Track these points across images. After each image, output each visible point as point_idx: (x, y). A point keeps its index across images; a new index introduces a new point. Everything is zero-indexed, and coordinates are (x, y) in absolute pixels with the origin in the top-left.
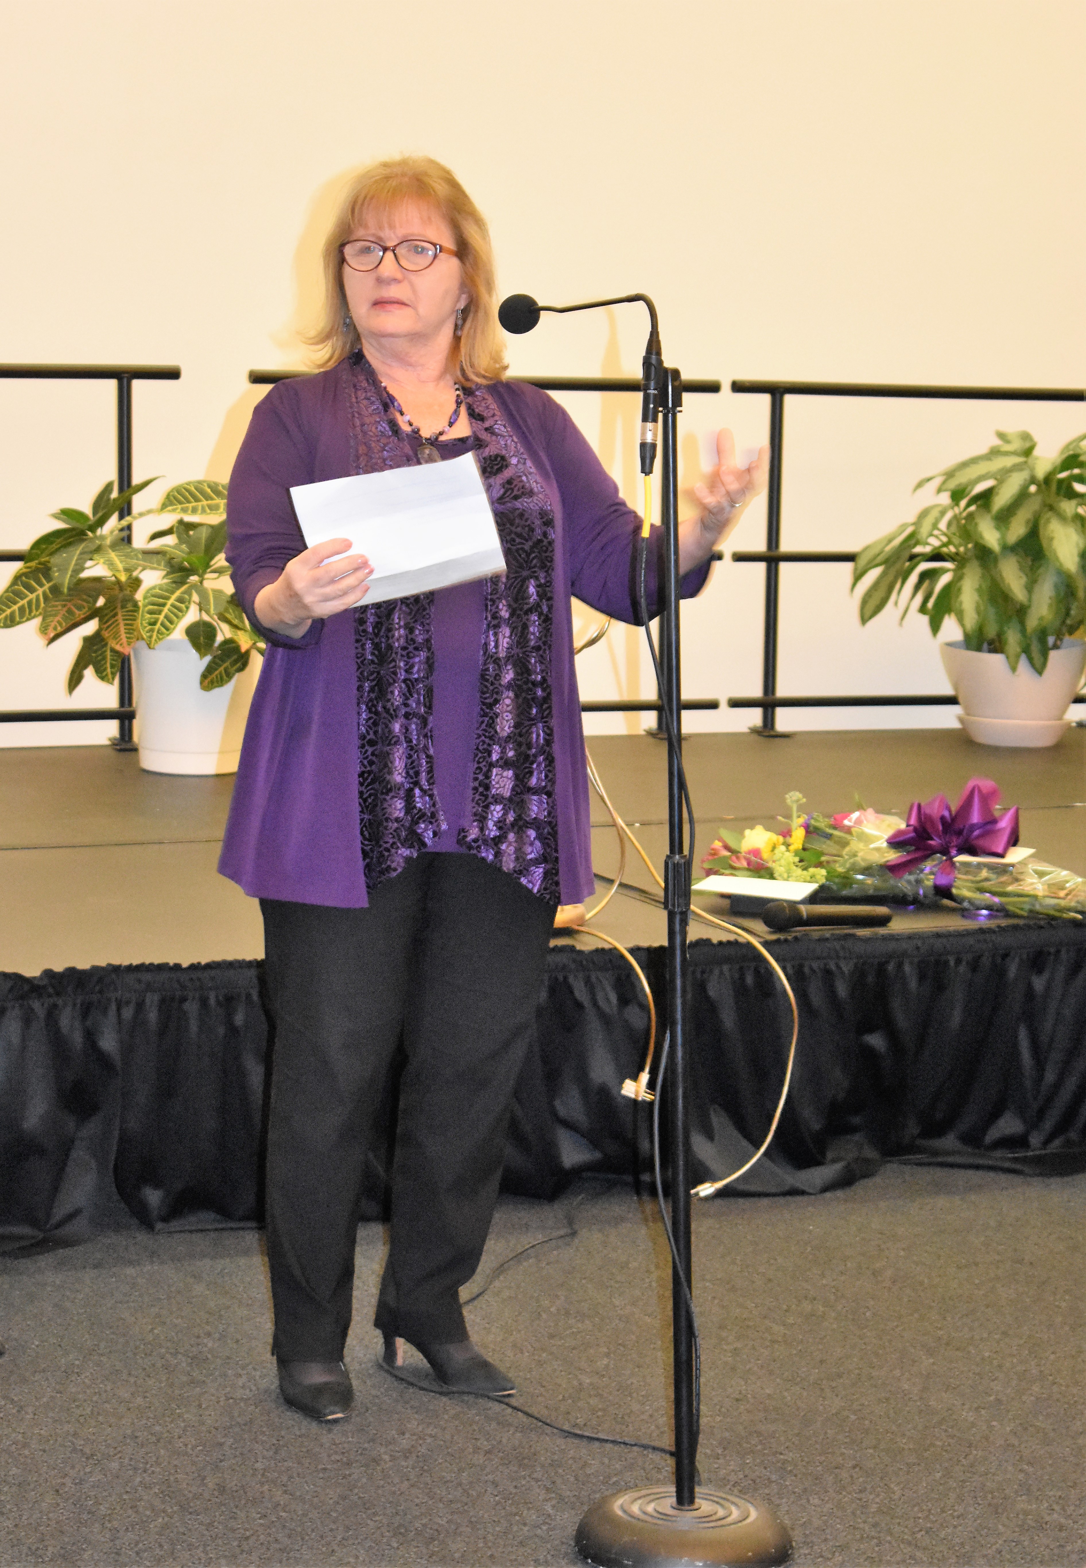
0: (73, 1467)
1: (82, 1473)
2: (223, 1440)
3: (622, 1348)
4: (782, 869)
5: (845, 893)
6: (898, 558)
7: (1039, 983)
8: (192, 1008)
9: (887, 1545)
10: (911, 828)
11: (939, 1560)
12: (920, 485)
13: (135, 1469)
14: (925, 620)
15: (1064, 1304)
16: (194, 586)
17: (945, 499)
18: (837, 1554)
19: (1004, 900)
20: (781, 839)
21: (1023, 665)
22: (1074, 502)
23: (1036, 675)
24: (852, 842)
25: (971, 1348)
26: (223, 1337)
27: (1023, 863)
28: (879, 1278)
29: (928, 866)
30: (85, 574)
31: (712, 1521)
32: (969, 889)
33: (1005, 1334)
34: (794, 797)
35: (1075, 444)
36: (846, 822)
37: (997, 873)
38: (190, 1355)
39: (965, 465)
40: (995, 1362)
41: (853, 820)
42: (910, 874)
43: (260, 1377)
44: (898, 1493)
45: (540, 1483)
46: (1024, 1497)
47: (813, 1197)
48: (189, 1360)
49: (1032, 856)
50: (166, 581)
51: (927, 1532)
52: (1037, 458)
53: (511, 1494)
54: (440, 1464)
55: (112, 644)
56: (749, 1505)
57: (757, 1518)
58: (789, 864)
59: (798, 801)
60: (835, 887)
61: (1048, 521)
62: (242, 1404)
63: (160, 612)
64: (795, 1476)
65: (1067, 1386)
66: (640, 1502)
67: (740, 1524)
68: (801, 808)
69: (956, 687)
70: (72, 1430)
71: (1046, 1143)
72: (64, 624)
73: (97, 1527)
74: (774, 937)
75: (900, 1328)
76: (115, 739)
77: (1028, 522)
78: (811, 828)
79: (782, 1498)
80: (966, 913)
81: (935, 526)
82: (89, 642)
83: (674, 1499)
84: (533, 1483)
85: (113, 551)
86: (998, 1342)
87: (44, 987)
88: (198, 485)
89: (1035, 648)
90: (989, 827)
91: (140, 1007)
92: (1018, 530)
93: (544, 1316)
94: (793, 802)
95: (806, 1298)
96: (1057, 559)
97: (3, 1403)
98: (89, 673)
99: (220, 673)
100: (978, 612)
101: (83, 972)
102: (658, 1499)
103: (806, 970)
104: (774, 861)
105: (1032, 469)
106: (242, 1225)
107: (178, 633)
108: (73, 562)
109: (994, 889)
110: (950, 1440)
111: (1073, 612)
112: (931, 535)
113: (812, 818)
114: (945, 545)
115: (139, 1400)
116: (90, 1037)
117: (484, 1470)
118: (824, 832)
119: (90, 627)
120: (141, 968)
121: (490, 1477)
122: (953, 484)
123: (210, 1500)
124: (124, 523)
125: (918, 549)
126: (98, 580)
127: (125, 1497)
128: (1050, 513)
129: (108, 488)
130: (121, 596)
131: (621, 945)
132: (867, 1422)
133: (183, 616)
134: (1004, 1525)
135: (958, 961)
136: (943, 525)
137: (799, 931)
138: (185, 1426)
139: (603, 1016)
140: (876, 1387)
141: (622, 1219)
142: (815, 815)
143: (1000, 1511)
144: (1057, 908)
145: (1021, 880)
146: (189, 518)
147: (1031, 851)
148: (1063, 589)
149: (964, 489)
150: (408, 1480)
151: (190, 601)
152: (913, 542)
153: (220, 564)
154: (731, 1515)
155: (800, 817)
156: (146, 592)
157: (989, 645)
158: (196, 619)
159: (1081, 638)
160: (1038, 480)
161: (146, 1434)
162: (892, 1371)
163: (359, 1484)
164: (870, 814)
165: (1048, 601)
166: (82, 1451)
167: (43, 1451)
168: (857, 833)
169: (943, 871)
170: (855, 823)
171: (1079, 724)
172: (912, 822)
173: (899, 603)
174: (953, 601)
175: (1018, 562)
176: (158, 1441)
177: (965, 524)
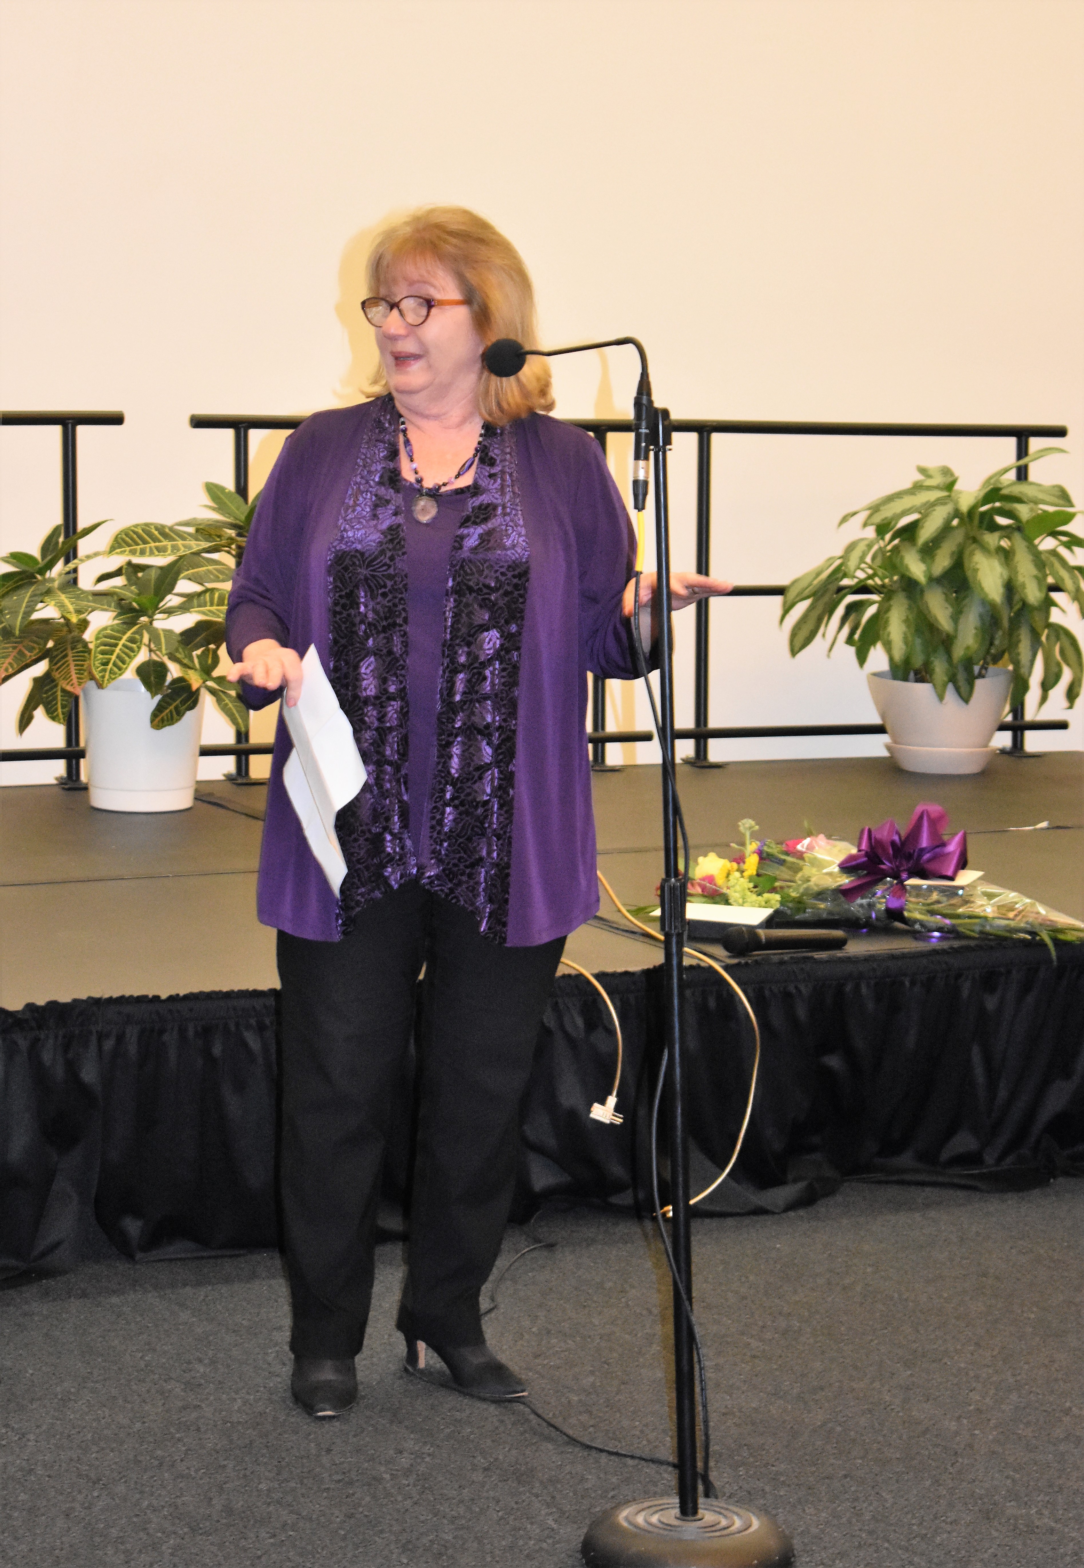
0: (80, 1492)
1: (90, 1497)
2: (226, 1463)
3: (606, 1366)
4: (737, 895)
5: (798, 917)
6: (825, 592)
7: (991, 1003)
8: (170, 1038)
9: (885, 1551)
10: (863, 853)
12: (845, 519)
13: (142, 1492)
14: (852, 650)
15: (1033, 1316)
16: (144, 627)
17: (870, 533)
18: (837, 1562)
19: (954, 921)
20: (735, 865)
21: (950, 693)
22: (997, 535)
23: (963, 704)
24: (805, 868)
25: (947, 1360)
26: (213, 1362)
27: (973, 886)
28: (851, 1294)
29: (879, 890)
30: (35, 616)
31: (716, 1531)
32: (921, 913)
33: (977, 1344)
34: (747, 825)
35: (997, 478)
36: (799, 847)
37: (946, 896)
38: (184, 1380)
39: (890, 499)
40: (972, 1374)
41: (805, 846)
42: (862, 898)
44: (891, 1501)
45: (540, 1498)
46: (1012, 1503)
47: (778, 1216)
48: (183, 1386)
49: (980, 878)
50: (116, 622)
51: (922, 1538)
52: (960, 492)
53: (512, 1509)
54: (440, 1482)
55: (63, 684)
56: (751, 1514)
57: (759, 1528)
58: (744, 890)
59: (750, 828)
60: (789, 912)
61: (972, 554)
62: (240, 1428)
63: (112, 653)
64: (789, 1486)
65: (1044, 1395)
66: (643, 1513)
67: (743, 1533)
68: (754, 836)
69: (883, 717)
70: (75, 1456)
71: (1000, 1159)
72: (15, 666)
73: (110, 1551)
74: (735, 961)
75: (876, 1342)
76: (62, 778)
77: (953, 553)
78: (764, 855)
79: (778, 1508)
80: (918, 935)
81: (862, 560)
82: (38, 683)
83: (679, 1510)
84: (533, 1498)
85: (64, 593)
86: (973, 1354)
87: (27, 1021)
88: (146, 527)
89: (961, 677)
90: (937, 850)
91: (120, 1038)
92: (943, 562)
93: (527, 1337)
94: (746, 829)
95: (781, 1314)
96: (982, 589)
97: (4, 1431)
98: (39, 713)
99: (171, 711)
100: (907, 642)
102: (662, 1510)
103: (767, 993)
104: (729, 887)
105: (956, 503)
106: (219, 1253)
107: (130, 674)
108: (24, 605)
109: (945, 912)
111: (997, 642)
112: (858, 568)
113: (765, 845)
114: (870, 577)
115: (138, 1425)
116: (72, 1068)
117: (484, 1486)
118: (777, 858)
119: (41, 668)
120: (121, 1000)
121: (492, 1493)
122: (878, 518)
123: (218, 1521)
124: (71, 566)
125: (846, 582)
126: (46, 621)
127: (135, 1520)
128: (974, 546)
129: (55, 532)
130: (70, 636)
131: (587, 970)
132: (852, 1433)
133: (135, 656)
134: (998, 1530)
135: (913, 983)
136: (868, 559)
137: (758, 955)
138: (187, 1450)
139: (571, 1041)
140: (858, 1399)
141: (593, 1241)
142: (768, 841)
143: (993, 1516)
144: (1007, 928)
145: (973, 902)
146: (137, 560)
147: (979, 874)
148: (988, 619)
149: (889, 523)
150: (411, 1498)
151: (141, 642)
152: (841, 575)
153: (170, 604)
154: (733, 1524)
155: (753, 844)
156: (96, 633)
157: (916, 674)
158: (147, 659)
159: (1005, 666)
160: (962, 514)
161: (148, 1458)
162: (872, 1383)
163: (363, 1503)
164: (821, 840)
165: (974, 631)
166: (87, 1476)
167: (49, 1476)
168: (809, 858)
169: (894, 894)
170: (807, 848)
171: (1003, 752)
172: (864, 847)
173: (827, 635)
174: (881, 632)
175: (945, 594)
176: (161, 1464)
177: (890, 557)
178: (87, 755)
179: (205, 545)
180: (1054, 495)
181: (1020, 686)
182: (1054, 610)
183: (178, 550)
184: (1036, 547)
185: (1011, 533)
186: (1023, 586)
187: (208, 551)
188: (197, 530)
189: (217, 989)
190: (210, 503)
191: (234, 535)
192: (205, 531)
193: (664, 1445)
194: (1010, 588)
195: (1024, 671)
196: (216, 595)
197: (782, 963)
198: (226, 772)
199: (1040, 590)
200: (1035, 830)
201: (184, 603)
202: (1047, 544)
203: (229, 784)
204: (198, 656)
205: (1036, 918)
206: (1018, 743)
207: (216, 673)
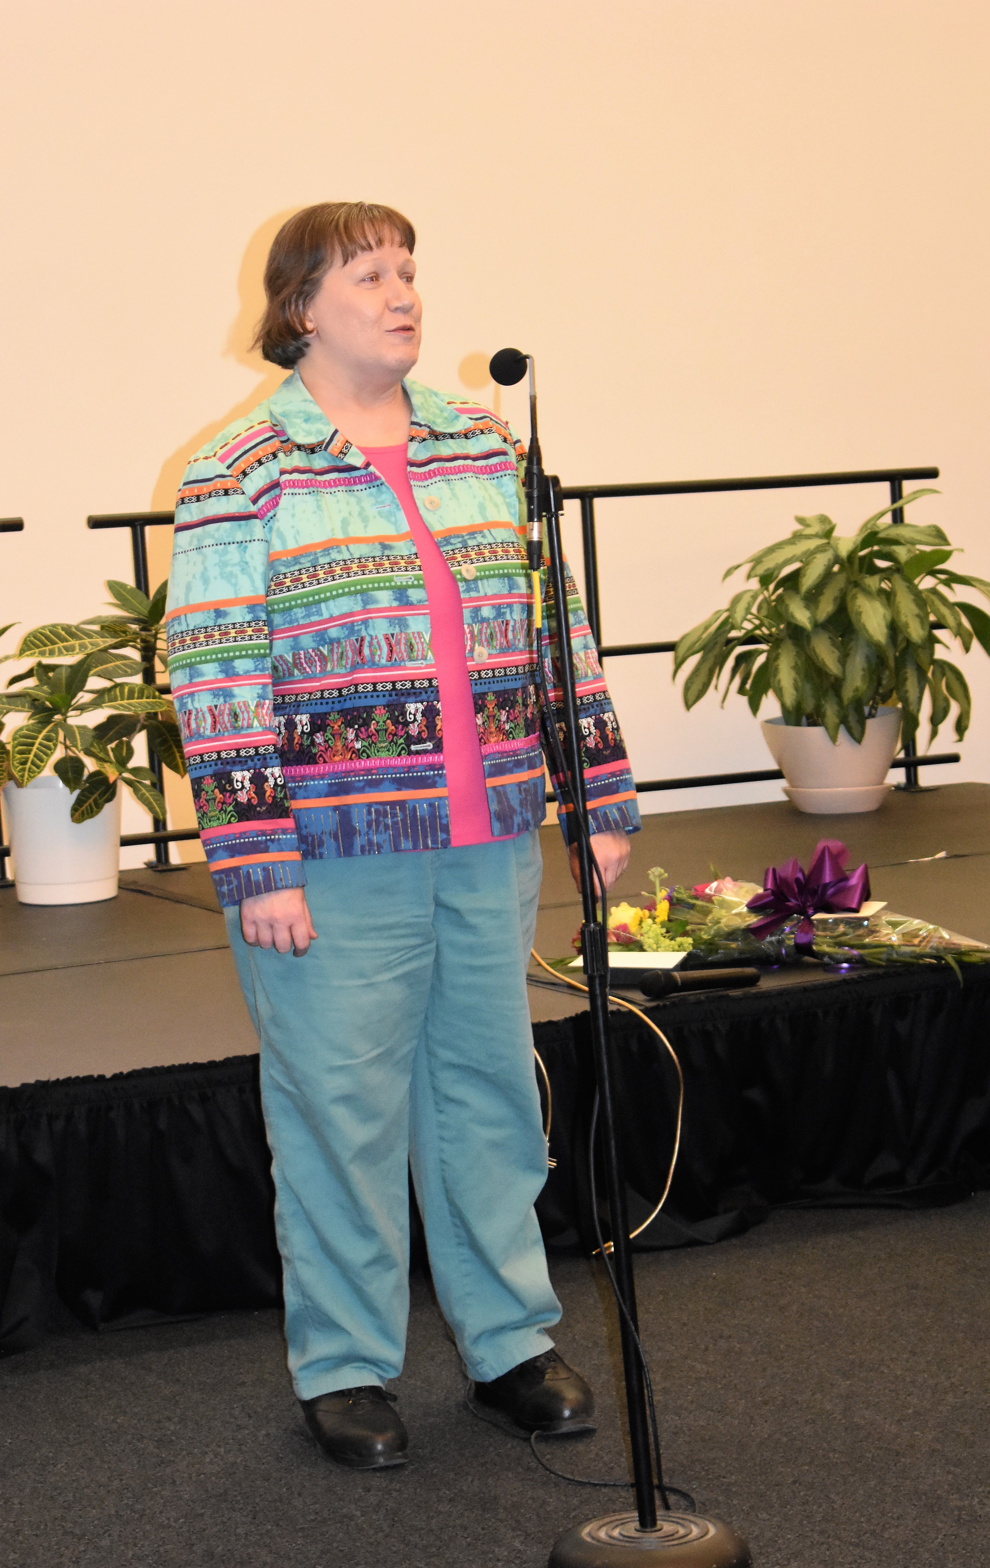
2: (203, 1511)
4: (651, 941)
5: (710, 958)
6: (716, 643)
7: (901, 1028)
8: (118, 1116)
9: (837, 1548)
10: (768, 891)
11: (886, 1557)
12: (729, 573)
13: (126, 1544)
14: (744, 700)
15: (962, 1322)
16: (58, 724)
17: (753, 584)
18: (792, 1560)
19: (861, 952)
20: (647, 912)
21: (842, 735)
22: (877, 578)
23: (856, 744)
24: (714, 910)
25: (882, 1368)
26: (182, 1420)
27: (876, 916)
28: (786, 1314)
29: (787, 926)
31: (674, 1540)
32: (829, 946)
33: (912, 1353)
34: (656, 873)
35: (872, 522)
36: (707, 891)
37: (852, 927)
38: (156, 1438)
39: (771, 550)
40: (907, 1379)
41: (712, 889)
42: (771, 936)
43: (225, 1452)
44: (839, 1502)
45: (504, 1523)
46: (955, 1496)
47: (711, 1246)
48: (155, 1443)
49: (884, 909)
50: (32, 721)
51: (871, 1534)
52: (839, 539)
53: (480, 1535)
54: (408, 1514)
56: (707, 1523)
57: (715, 1534)
58: (657, 935)
59: (660, 875)
60: (702, 954)
61: (854, 597)
62: (213, 1478)
63: (29, 752)
64: (741, 1495)
66: (604, 1528)
67: (701, 1540)
68: (663, 883)
69: (779, 763)
70: (59, 1516)
71: (921, 1177)
74: (653, 1004)
75: (813, 1357)
77: (835, 599)
78: (674, 901)
79: (731, 1516)
80: (826, 967)
81: (748, 611)
83: (638, 1523)
84: (498, 1524)
86: (907, 1361)
88: (53, 629)
89: (852, 719)
90: (842, 884)
91: (69, 1119)
92: (826, 607)
94: (654, 877)
95: (721, 1337)
96: (867, 631)
99: (90, 805)
100: (796, 688)
101: (14, 1090)
102: (622, 1524)
103: (686, 1033)
104: (642, 935)
105: (836, 550)
106: (179, 1318)
107: (48, 771)
109: (852, 942)
110: (878, 1452)
111: (884, 682)
112: (745, 619)
113: (675, 890)
114: (757, 627)
115: (116, 1483)
116: (25, 1150)
117: (450, 1516)
118: (687, 903)
120: (68, 1082)
121: (458, 1522)
122: (761, 570)
125: (734, 634)
128: (855, 591)
132: (798, 1442)
133: (52, 753)
134: (941, 1522)
135: (825, 1014)
136: (754, 610)
137: (675, 997)
138: (165, 1503)
140: (800, 1410)
142: (677, 887)
143: (936, 1509)
144: (913, 955)
145: (878, 932)
146: (46, 661)
147: (883, 904)
148: (874, 661)
149: (772, 574)
150: (382, 1531)
151: (57, 740)
152: (729, 626)
153: (82, 701)
154: (691, 1532)
155: (663, 891)
156: (12, 734)
157: (808, 718)
158: (64, 755)
159: (895, 705)
160: (842, 560)
161: (129, 1512)
162: (813, 1394)
163: (338, 1539)
164: (728, 883)
165: (861, 673)
166: (72, 1532)
167: (37, 1536)
168: (718, 900)
169: (802, 930)
170: (715, 891)
171: (898, 788)
172: (769, 886)
173: (719, 687)
174: (772, 680)
175: (830, 638)
176: (142, 1516)
177: (775, 606)
178: (12, 854)
179: (111, 641)
180: (929, 535)
181: (910, 723)
182: (937, 647)
183: (86, 648)
184: (916, 587)
185: (892, 574)
186: (907, 625)
187: (115, 647)
188: (103, 628)
189: (159, 1064)
190: (113, 600)
191: (138, 629)
192: (110, 628)
193: (620, 1466)
194: (894, 628)
195: (912, 708)
196: (126, 690)
197: (699, 1003)
198: (146, 860)
199: (923, 628)
200: (934, 860)
201: (94, 699)
202: (926, 583)
203: (150, 872)
204: (112, 749)
205: (940, 943)
206: (912, 778)
207: (131, 765)
